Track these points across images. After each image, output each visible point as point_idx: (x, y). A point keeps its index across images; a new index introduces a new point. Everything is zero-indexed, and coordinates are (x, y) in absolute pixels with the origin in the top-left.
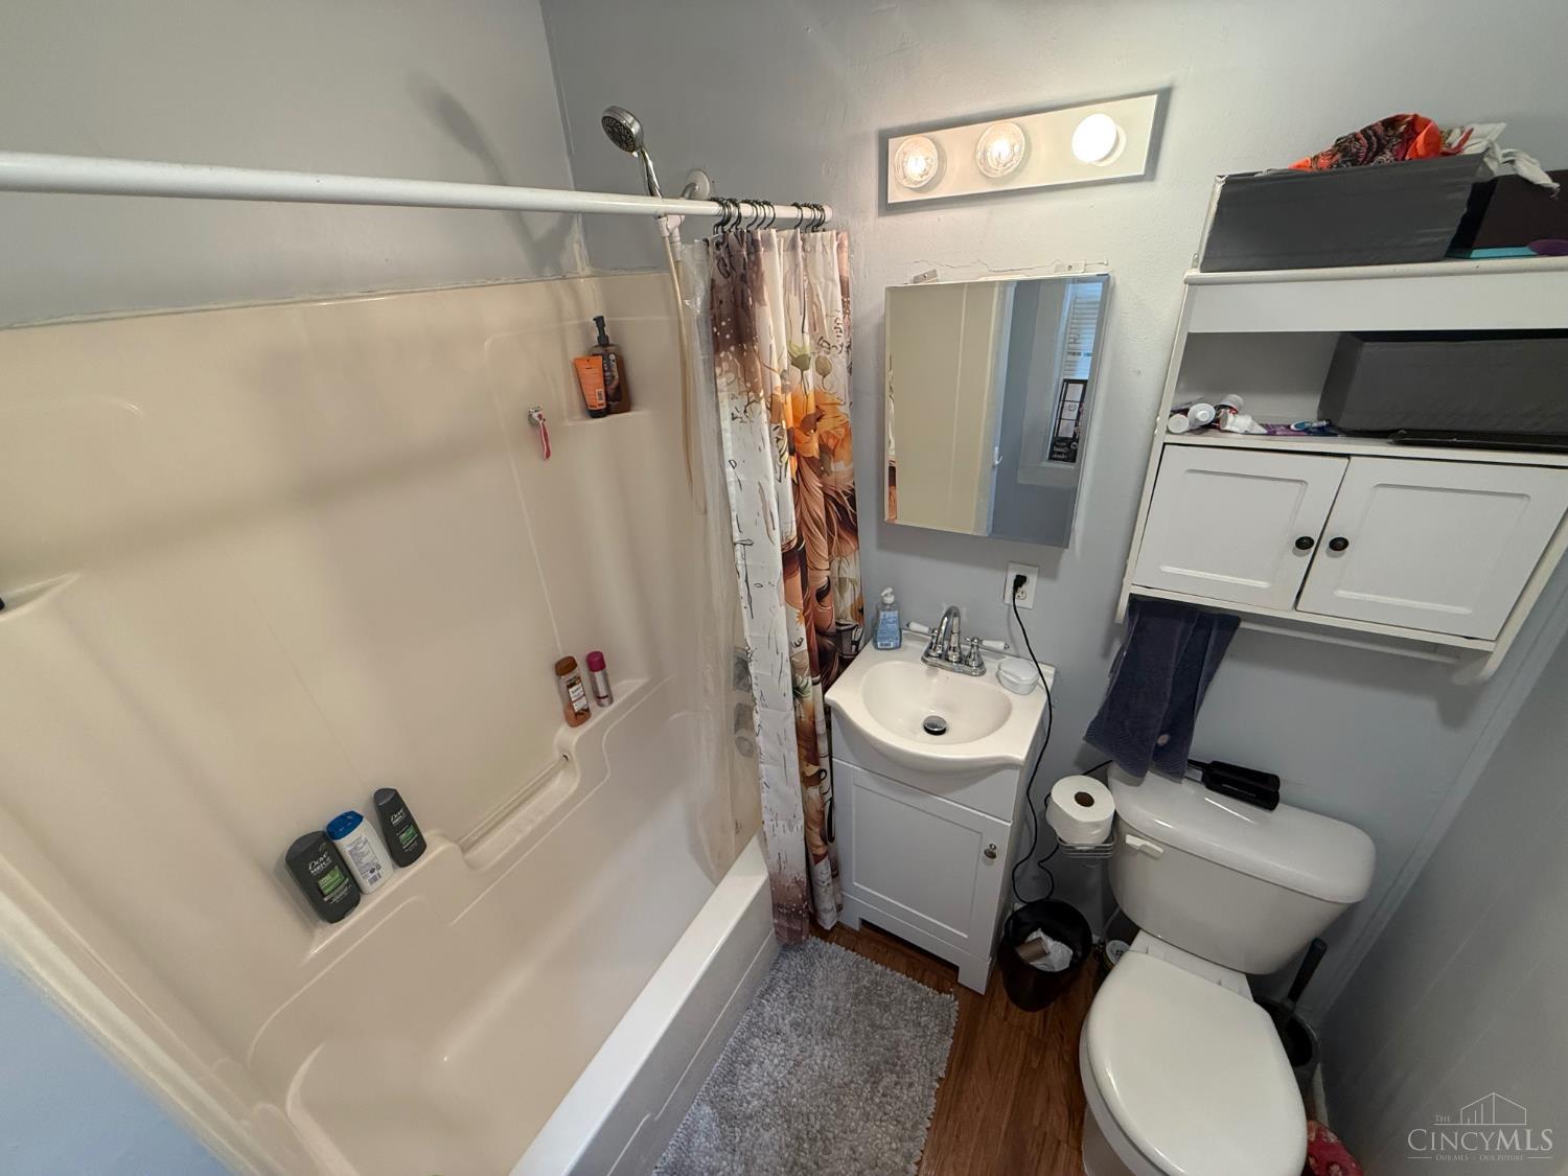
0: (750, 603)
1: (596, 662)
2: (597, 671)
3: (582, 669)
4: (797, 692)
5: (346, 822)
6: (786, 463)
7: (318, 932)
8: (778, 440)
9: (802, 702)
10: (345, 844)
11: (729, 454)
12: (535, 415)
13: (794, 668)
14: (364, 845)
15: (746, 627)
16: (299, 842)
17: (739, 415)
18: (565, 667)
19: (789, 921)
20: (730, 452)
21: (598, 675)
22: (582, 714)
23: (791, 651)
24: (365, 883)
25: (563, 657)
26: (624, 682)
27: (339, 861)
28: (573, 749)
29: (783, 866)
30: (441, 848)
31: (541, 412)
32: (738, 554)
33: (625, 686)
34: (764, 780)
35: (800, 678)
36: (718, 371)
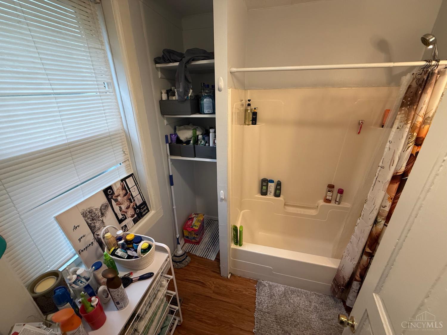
0: (374, 186)
1: (341, 192)
2: (340, 194)
3: (336, 190)
4: (376, 222)
5: (272, 181)
6: (409, 147)
7: (259, 194)
8: (410, 138)
9: (376, 226)
10: (270, 184)
11: (390, 139)
12: (361, 122)
13: (379, 214)
14: (272, 187)
15: (370, 192)
16: (264, 178)
17: (400, 128)
18: (331, 187)
19: (335, 287)
20: (391, 138)
21: (339, 195)
22: (328, 200)
23: (380, 208)
24: (268, 193)
25: (332, 184)
26: (346, 203)
27: (267, 186)
28: (320, 206)
29: (342, 269)
30: (282, 199)
31: (363, 121)
32: (378, 170)
33: (346, 205)
34: (351, 240)
35: (379, 218)
36: (399, 113)
